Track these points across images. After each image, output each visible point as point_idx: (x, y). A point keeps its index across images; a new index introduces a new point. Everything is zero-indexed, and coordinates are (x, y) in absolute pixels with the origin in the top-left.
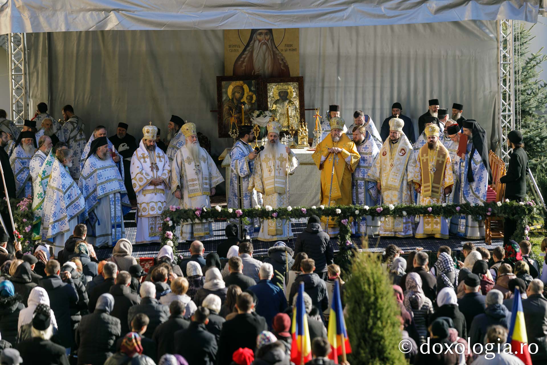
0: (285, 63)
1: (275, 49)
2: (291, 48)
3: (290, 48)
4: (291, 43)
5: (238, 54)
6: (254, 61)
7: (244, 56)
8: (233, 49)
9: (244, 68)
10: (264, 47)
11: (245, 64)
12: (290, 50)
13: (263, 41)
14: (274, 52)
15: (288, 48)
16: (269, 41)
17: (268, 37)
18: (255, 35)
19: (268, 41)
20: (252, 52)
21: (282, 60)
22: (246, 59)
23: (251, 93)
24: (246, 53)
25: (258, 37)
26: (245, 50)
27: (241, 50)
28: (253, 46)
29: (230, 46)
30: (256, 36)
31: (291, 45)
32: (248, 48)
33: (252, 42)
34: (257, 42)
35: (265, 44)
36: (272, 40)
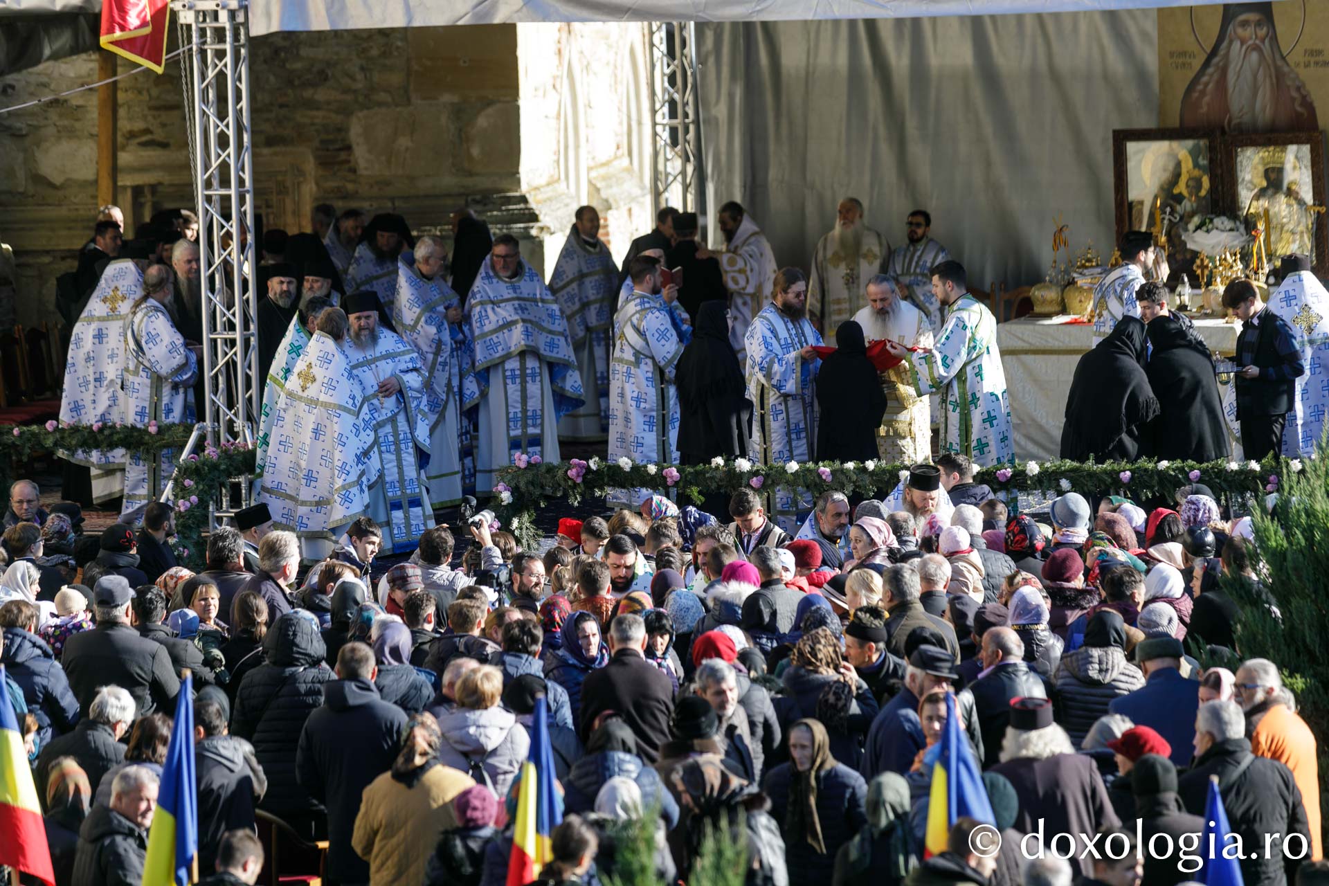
0: (1304, 97)
1: (1280, 63)
2: (1320, 58)
3: (1317, 59)
4: (1320, 47)
5: (1191, 75)
6: (1230, 90)
7: (1205, 79)
8: (1181, 61)
9: (1205, 109)
10: (1254, 56)
11: (1207, 99)
12: (1316, 63)
13: (1250, 42)
14: (1277, 69)
15: (1312, 60)
16: (1267, 41)
17: (1262, 32)
18: (1231, 27)
19: (1263, 41)
20: (1224, 71)
21: (1298, 89)
22: (1211, 86)
23: (1196, 173)
24: (1210, 70)
25: (1240, 31)
26: (1207, 64)
27: (1197, 64)
28: (1228, 52)
29: (1172, 54)
30: (1235, 29)
31: (1319, 52)
32: (1216, 60)
33: (1225, 44)
34: (1236, 45)
35: (1256, 48)
36: (1274, 39)
